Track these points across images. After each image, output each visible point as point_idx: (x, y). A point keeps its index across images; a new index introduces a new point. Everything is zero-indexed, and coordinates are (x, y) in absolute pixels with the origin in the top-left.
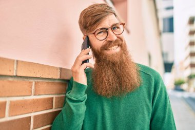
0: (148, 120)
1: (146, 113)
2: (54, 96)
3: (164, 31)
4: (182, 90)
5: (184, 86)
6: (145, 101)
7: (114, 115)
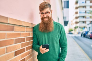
0: (58, 39)
2: (30, 32)
5: (73, 32)
6: (58, 34)
7: (48, 38)
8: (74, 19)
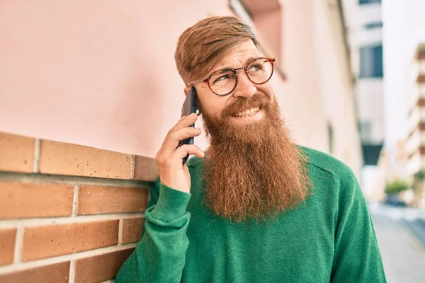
1: (321, 255)
2: (121, 218)
3: (362, 76)
4: (402, 205)
8: (411, 134)
